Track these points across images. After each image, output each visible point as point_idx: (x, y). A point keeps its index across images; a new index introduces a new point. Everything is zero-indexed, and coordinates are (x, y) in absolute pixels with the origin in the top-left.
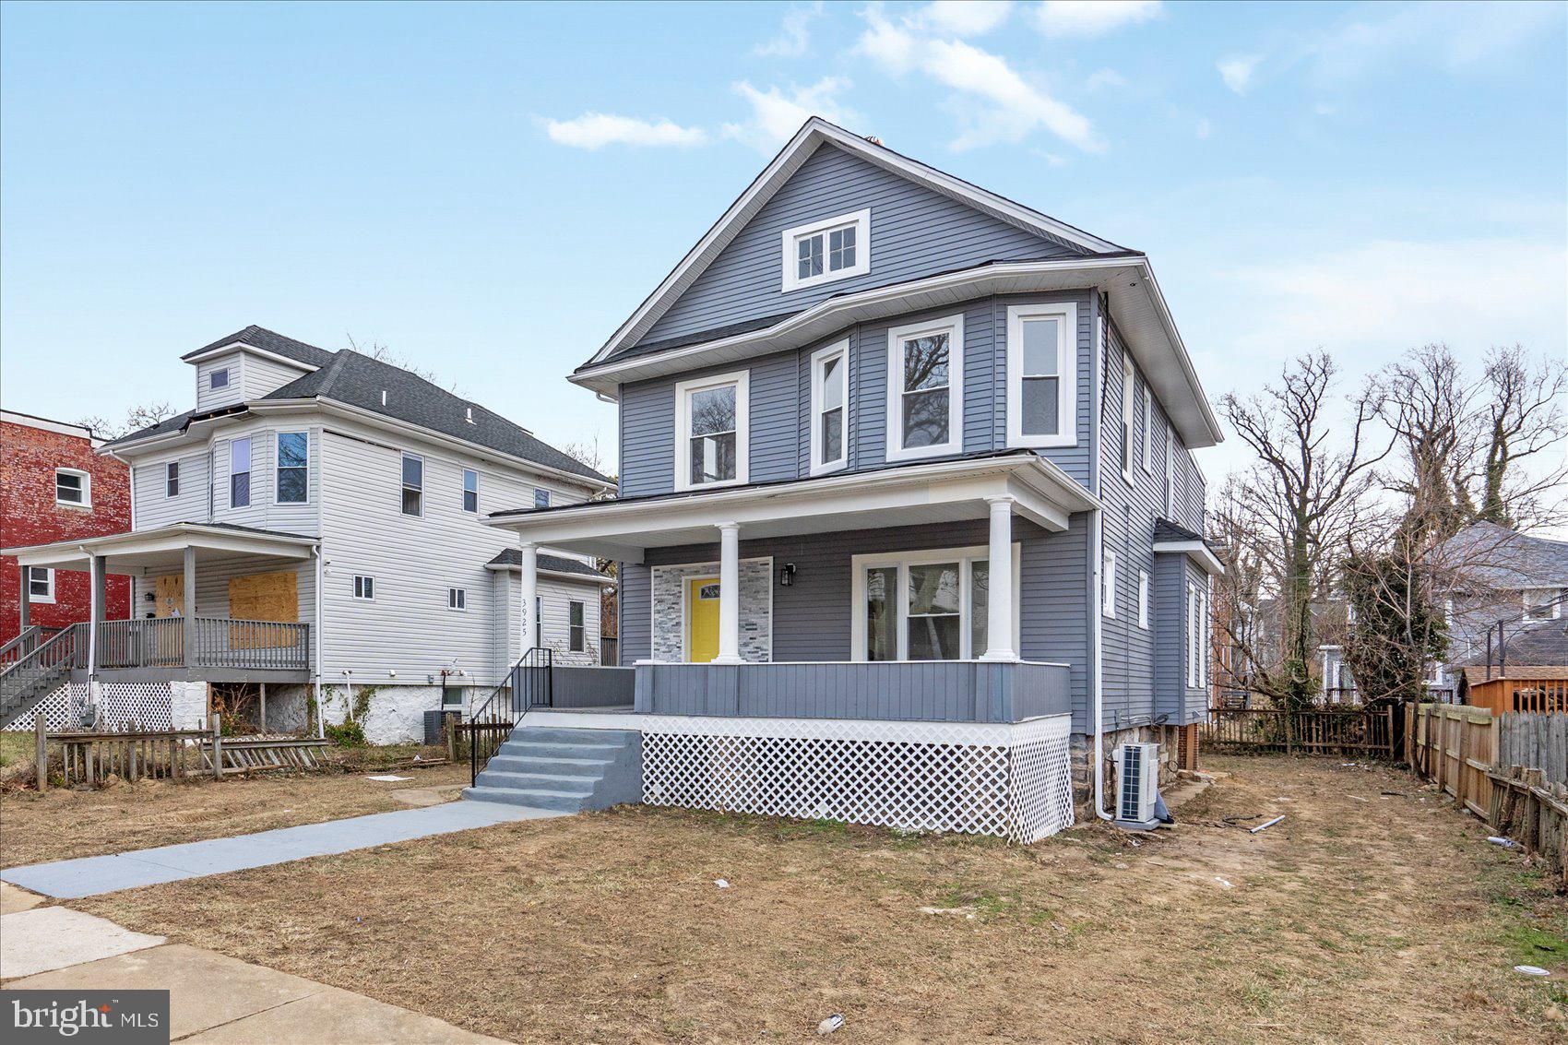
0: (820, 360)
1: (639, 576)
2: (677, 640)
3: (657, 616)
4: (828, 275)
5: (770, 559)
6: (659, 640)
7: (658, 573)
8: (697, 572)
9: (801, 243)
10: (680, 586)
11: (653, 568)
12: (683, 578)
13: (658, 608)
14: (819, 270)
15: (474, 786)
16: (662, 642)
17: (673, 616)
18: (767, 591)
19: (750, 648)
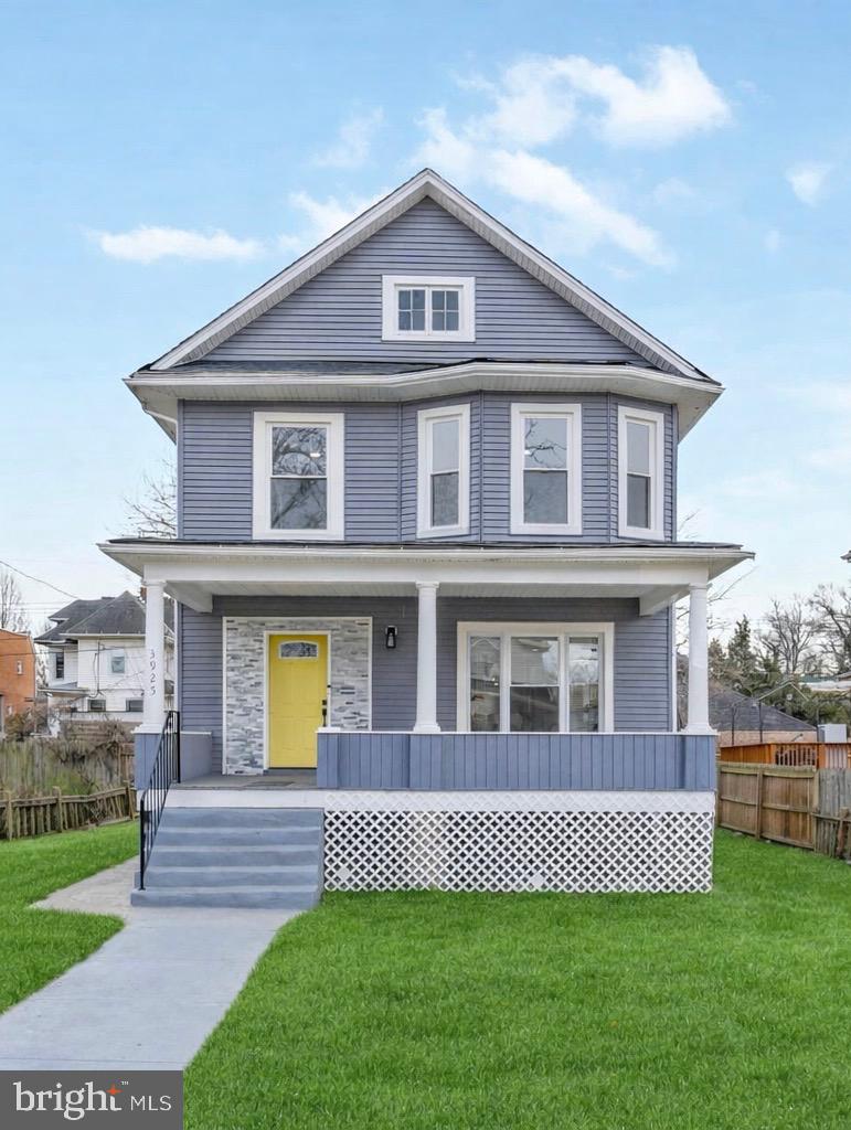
0: (428, 419)
1: (204, 626)
2: (257, 701)
3: (231, 674)
4: (429, 334)
5: (371, 618)
6: (233, 702)
7: (231, 625)
8: (282, 627)
9: (401, 293)
10: (261, 641)
11: (225, 619)
12: (266, 634)
13: (232, 665)
14: (420, 326)
15: (142, 888)
16: (238, 703)
17: (251, 674)
18: (367, 654)
19: (347, 713)
